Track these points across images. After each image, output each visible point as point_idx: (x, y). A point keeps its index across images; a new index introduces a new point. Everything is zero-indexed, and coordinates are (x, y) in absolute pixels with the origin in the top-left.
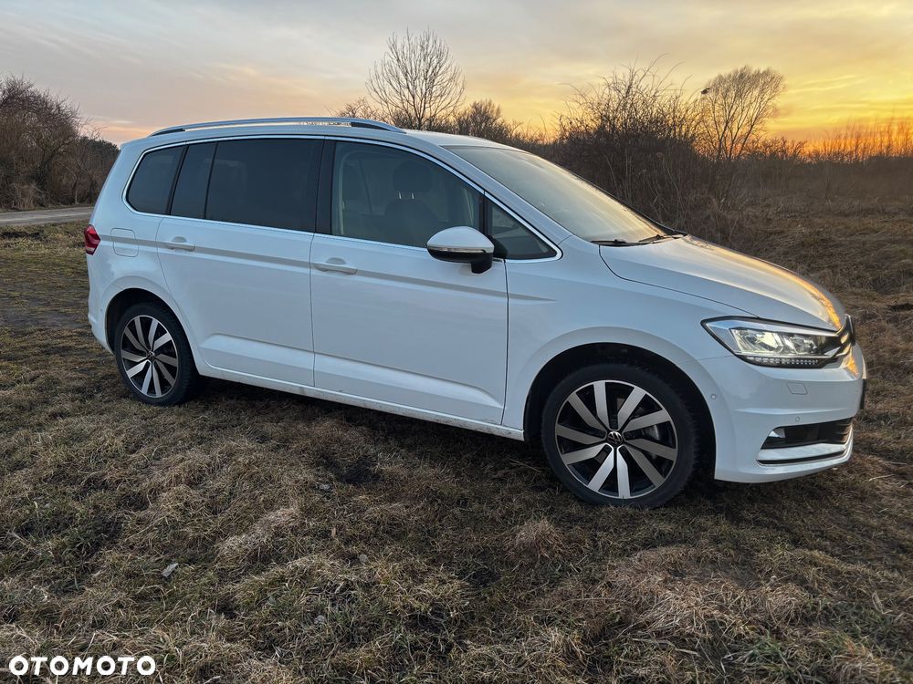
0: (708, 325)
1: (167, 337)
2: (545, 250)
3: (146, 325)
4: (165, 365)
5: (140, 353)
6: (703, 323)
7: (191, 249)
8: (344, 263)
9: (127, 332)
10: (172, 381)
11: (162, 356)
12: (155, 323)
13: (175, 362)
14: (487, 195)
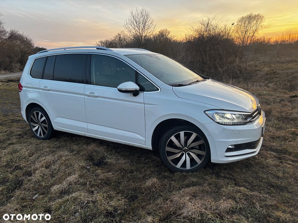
0: (206, 112)
1: (44, 118)
2: (156, 88)
3: (38, 114)
4: (44, 127)
5: (36, 123)
6: (205, 111)
7: (49, 90)
8: (94, 94)
9: (32, 116)
10: (46, 132)
11: (43, 124)
12: (40, 113)
13: (47, 126)
14: (137, 71)
